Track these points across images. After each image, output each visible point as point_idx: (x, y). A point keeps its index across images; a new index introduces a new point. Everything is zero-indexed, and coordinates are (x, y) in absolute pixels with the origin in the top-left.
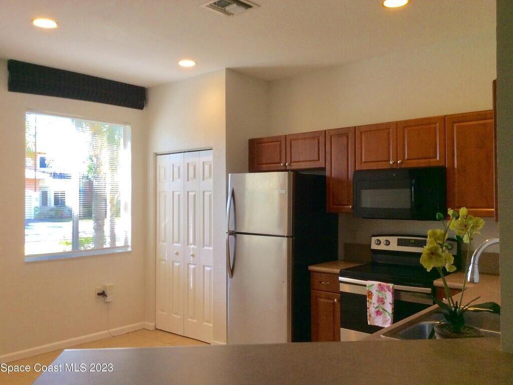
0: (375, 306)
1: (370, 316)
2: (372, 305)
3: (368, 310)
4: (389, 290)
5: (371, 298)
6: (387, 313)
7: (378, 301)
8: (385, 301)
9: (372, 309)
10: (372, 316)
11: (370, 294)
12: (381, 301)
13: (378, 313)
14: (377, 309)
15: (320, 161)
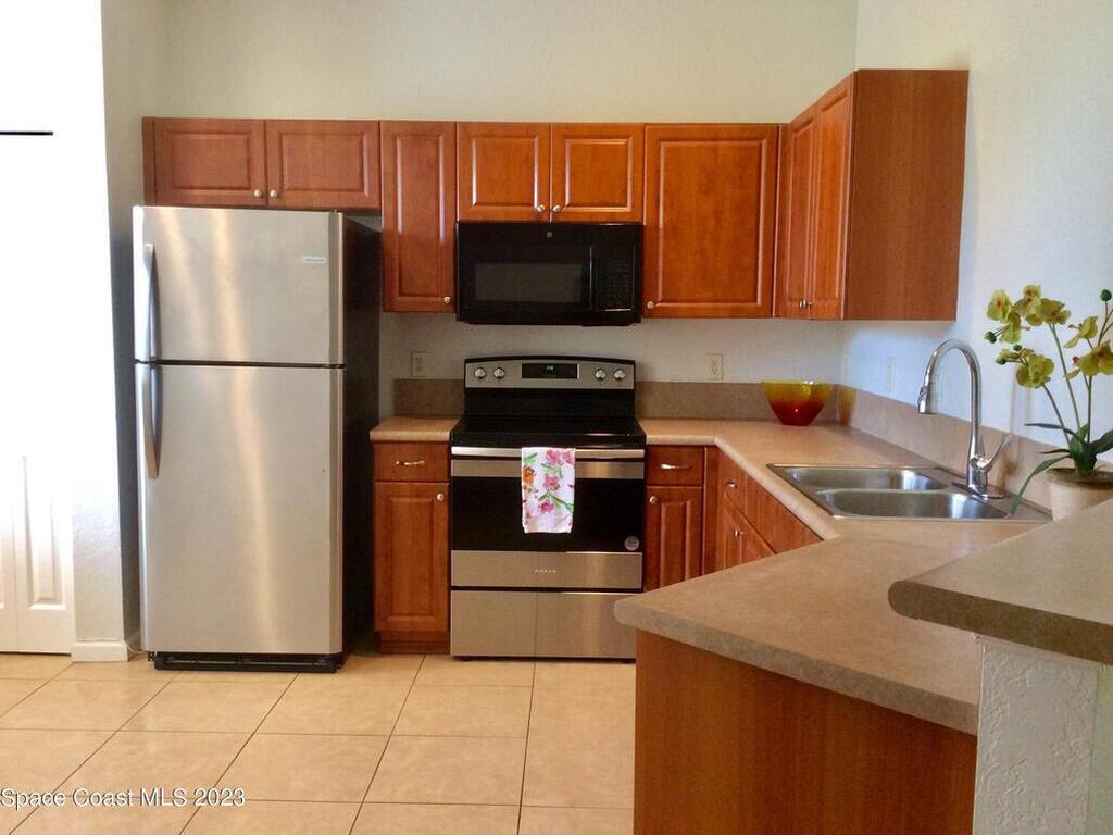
0: (540, 495)
1: (528, 515)
2: (532, 494)
3: (524, 505)
4: (569, 462)
5: (531, 481)
6: (562, 506)
7: (545, 485)
8: (560, 482)
9: (531, 501)
10: (533, 515)
11: (530, 473)
12: (552, 483)
13: (545, 507)
14: (544, 501)
15: (366, 192)
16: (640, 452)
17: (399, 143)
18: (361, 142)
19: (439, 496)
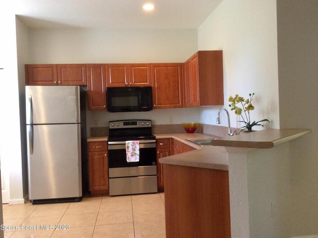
0: (131, 153)
1: (128, 158)
2: (129, 153)
3: (127, 155)
4: (138, 144)
5: (128, 149)
6: (137, 155)
7: (132, 150)
8: (136, 149)
9: (129, 154)
10: (129, 158)
11: (128, 147)
12: (134, 149)
13: (132, 156)
14: (132, 154)
15: (83, 81)
16: (155, 141)
17: (91, 69)
18: (82, 69)
19: (105, 155)
